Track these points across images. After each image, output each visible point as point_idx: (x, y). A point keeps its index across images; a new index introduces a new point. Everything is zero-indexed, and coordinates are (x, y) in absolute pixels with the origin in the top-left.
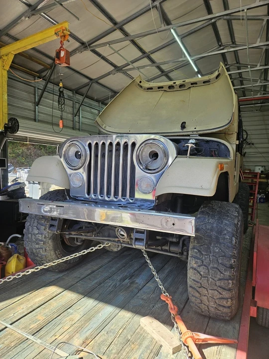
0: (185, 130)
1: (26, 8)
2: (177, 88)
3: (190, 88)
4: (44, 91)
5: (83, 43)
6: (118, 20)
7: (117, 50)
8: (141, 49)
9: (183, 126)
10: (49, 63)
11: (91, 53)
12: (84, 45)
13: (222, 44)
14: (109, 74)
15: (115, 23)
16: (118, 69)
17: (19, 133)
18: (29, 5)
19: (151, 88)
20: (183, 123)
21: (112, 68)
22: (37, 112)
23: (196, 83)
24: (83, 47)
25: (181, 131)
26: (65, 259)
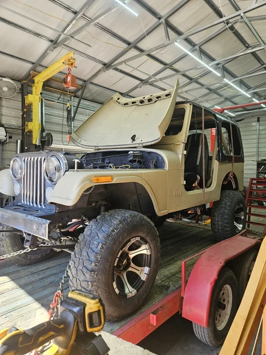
0: (134, 142)
1: (50, 43)
2: (146, 102)
3: (156, 101)
4: (78, 107)
5: (105, 64)
6: (131, 40)
7: (136, 67)
8: (161, 62)
9: (133, 138)
10: (81, 84)
11: (115, 71)
12: (107, 66)
13: (249, 45)
14: (136, 88)
15: (129, 44)
16: (144, 82)
17: (53, 146)
18: (52, 41)
19: (127, 104)
20: (133, 136)
21: (139, 82)
22: (72, 126)
23: (160, 97)
24: (105, 67)
25: (131, 143)
26: (18, 252)
